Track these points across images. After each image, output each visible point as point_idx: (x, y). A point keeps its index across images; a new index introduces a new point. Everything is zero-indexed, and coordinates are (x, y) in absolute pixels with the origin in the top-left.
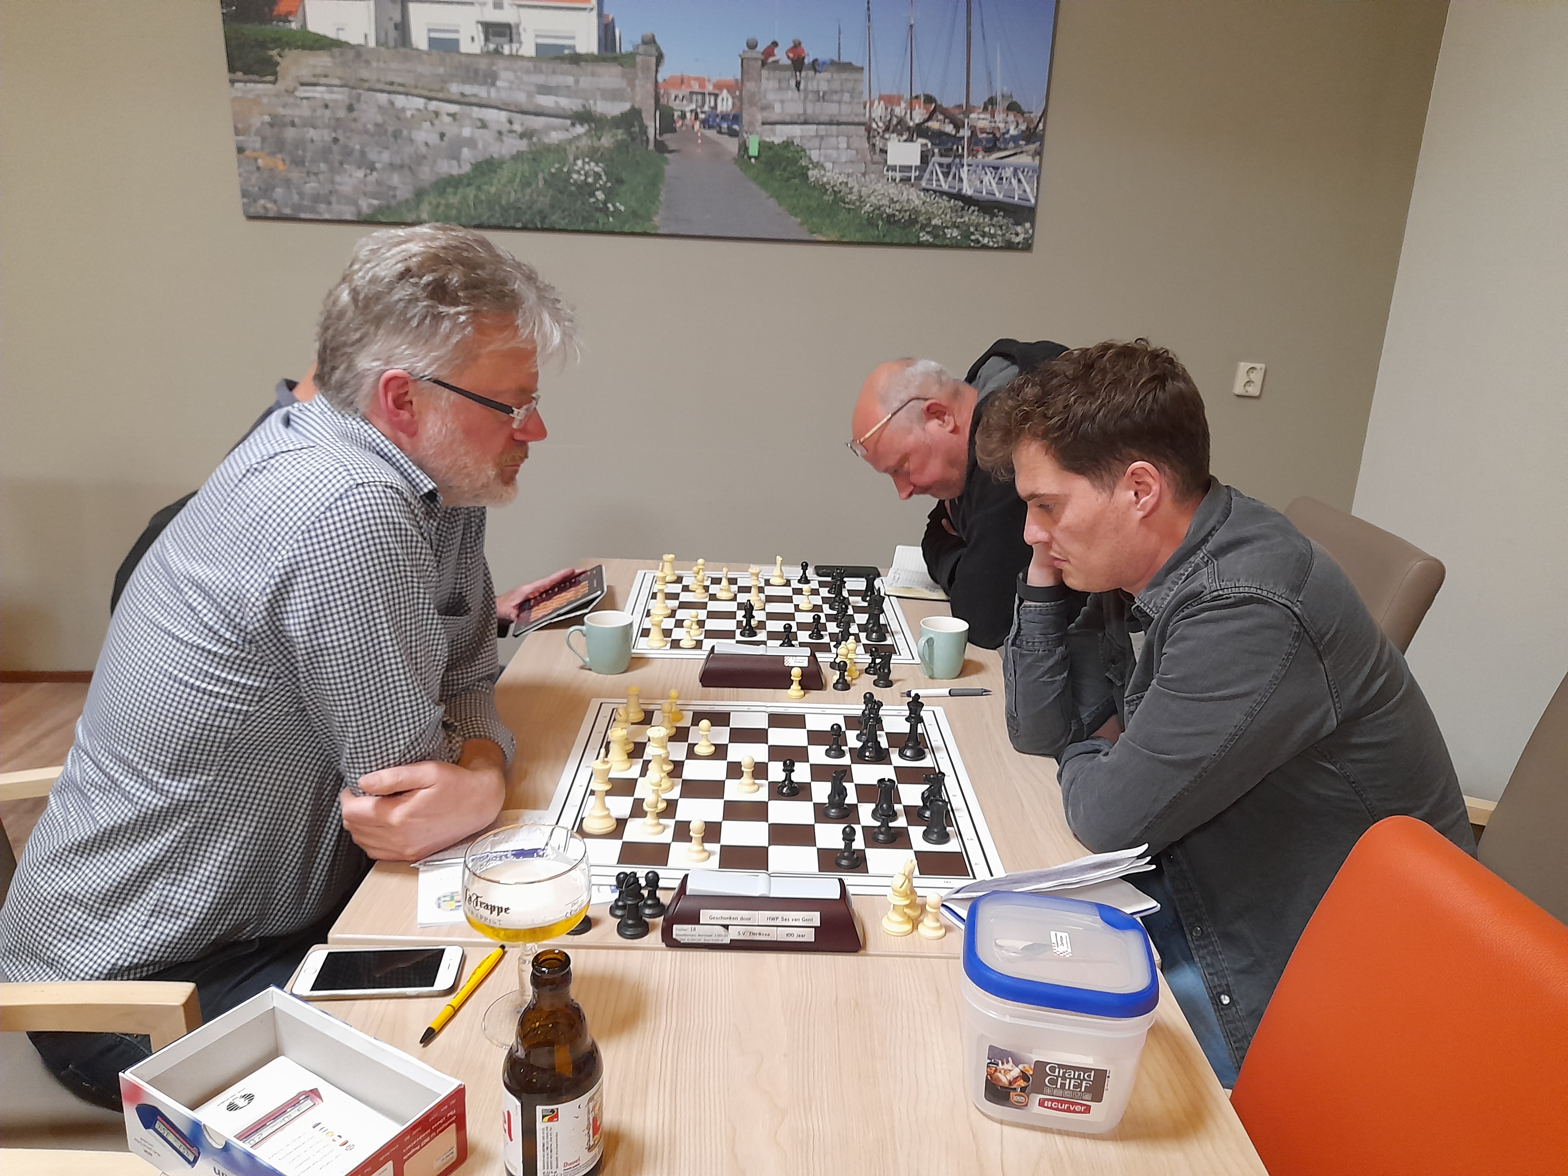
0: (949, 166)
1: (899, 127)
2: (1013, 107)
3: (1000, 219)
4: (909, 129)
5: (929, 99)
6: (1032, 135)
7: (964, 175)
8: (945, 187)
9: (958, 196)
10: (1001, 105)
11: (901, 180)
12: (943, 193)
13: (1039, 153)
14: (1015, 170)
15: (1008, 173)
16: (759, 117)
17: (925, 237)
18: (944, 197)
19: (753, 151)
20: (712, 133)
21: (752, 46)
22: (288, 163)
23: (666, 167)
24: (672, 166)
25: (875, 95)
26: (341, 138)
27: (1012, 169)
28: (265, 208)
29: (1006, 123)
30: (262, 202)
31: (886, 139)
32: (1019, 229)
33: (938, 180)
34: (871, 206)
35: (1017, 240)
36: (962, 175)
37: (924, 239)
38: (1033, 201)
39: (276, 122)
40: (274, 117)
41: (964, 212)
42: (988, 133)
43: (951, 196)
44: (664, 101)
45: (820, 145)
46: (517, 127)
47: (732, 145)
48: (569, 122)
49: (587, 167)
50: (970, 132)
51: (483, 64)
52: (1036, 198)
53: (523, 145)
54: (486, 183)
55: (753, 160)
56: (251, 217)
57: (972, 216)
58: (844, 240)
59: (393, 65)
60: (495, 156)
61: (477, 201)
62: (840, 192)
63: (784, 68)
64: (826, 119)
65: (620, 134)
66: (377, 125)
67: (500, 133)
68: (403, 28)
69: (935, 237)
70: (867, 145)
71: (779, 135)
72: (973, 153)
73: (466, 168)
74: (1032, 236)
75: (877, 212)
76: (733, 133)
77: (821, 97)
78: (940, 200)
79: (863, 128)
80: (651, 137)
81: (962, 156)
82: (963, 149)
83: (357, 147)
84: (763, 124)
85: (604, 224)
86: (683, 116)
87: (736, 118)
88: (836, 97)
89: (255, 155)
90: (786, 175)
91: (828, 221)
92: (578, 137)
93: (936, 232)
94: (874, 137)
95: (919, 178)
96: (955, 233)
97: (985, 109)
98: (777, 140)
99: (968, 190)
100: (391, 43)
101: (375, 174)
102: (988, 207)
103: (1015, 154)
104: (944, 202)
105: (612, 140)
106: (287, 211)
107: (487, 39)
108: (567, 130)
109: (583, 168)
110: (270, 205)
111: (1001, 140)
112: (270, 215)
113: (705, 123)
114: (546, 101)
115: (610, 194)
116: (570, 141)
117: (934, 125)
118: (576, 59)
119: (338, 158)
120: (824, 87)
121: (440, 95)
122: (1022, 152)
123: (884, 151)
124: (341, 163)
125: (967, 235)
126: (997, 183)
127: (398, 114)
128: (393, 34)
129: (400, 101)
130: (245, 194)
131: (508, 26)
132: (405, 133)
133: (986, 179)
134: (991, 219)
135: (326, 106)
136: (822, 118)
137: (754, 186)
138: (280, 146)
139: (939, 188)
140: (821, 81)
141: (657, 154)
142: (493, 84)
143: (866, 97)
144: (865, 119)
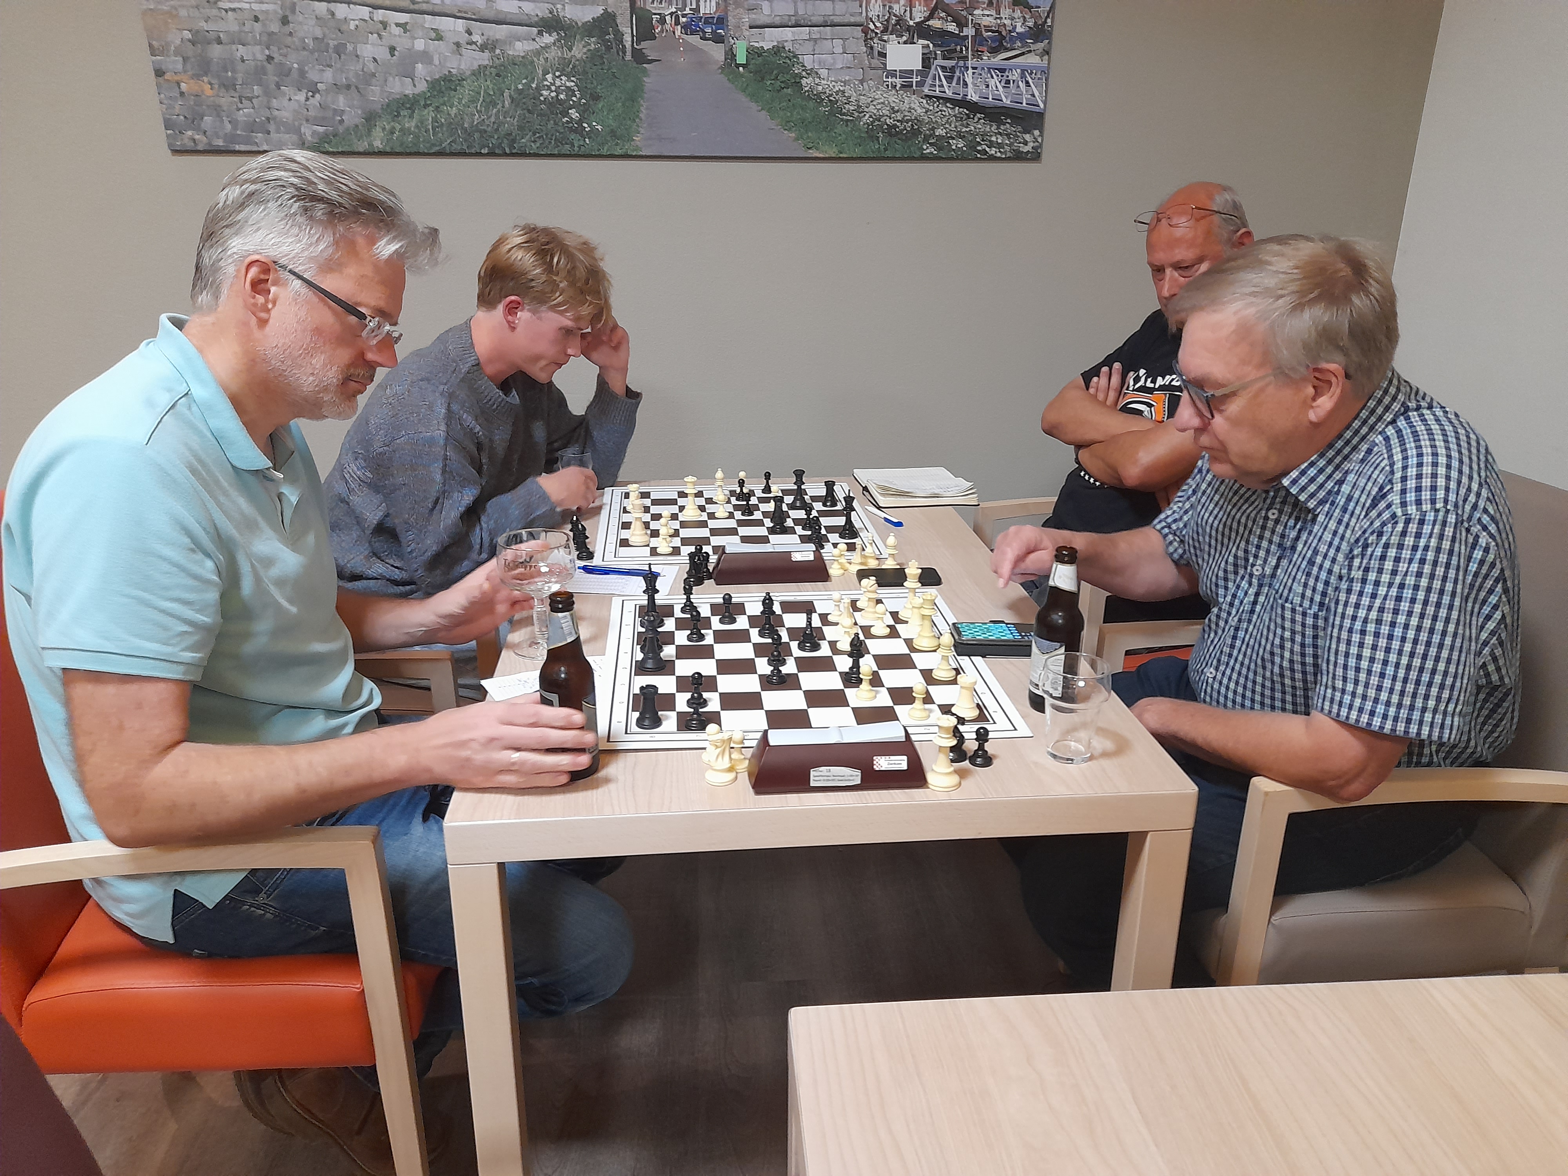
0: (953, 69)
1: (898, 27)
3: (1007, 128)
4: (909, 29)
6: (1039, 32)
7: (969, 80)
8: (949, 93)
9: (963, 103)
11: (903, 86)
12: (947, 100)
13: (1047, 52)
14: (1023, 71)
15: (1015, 75)
16: (746, 20)
17: (929, 150)
18: (948, 105)
19: (741, 59)
20: (695, 40)
22: (216, 86)
23: (645, 79)
24: (651, 79)
26: (275, 55)
27: (1019, 71)
28: (194, 140)
29: (1013, 19)
30: (190, 133)
31: (885, 41)
32: (1027, 137)
33: (942, 86)
34: (871, 117)
35: (1025, 149)
36: (966, 79)
37: (928, 151)
38: (1042, 106)
39: (199, 39)
40: (196, 33)
41: (970, 121)
42: (993, 32)
43: (955, 103)
44: (640, 4)
45: (814, 50)
46: (476, 38)
47: (717, 52)
48: (535, 30)
49: (558, 83)
50: (974, 30)
52: (1045, 103)
53: (484, 58)
54: (444, 104)
55: (741, 69)
56: (176, 152)
57: (978, 125)
58: (841, 155)
60: (454, 71)
61: (437, 125)
62: (837, 101)
64: (820, 20)
65: (593, 43)
66: (316, 39)
67: (458, 45)
69: (939, 149)
70: (865, 49)
71: (768, 40)
72: (978, 54)
73: (422, 87)
74: (1040, 146)
75: (877, 123)
76: (718, 39)
78: (944, 109)
79: (860, 28)
80: (628, 45)
81: (965, 58)
82: (967, 49)
83: (296, 65)
84: (751, 27)
85: (579, 147)
87: (721, 21)
89: (176, 78)
90: (777, 84)
91: (824, 134)
92: (546, 47)
93: (942, 143)
94: (871, 39)
96: (961, 144)
97: (990, 3)
98: (767, 46)
99: (973, 96)
101: (317, 96)
102: (995, 114)
103: (1023, 54)
104: (948, 110)
105: (585, 50)
106: (220, 143)
108: (534, 40)
109: (553, 84)
110: (197, 137)
111: (1007, 39)
112: (200, 148)
113: (687, 28)
114: (508, 7)
115: (585, 112)
116: (538, 53)
117: (935, 23)
119: (272, 79)
122: (1030, 51)
123: (883, 55)
124: (278, 86)
125: (972, 146)
126: (1004, 87)
127: (340, 27)
129: (341, 10)
130: (168, 124)
132: (350, 47)
133: (992, 83)
134: (998, 128)
135: (256, 19)
136: (816, 19)
137: (743, 99)
138: (204, 68)
139: (943, 95)
141: (635, 65)
144: (862, 19)
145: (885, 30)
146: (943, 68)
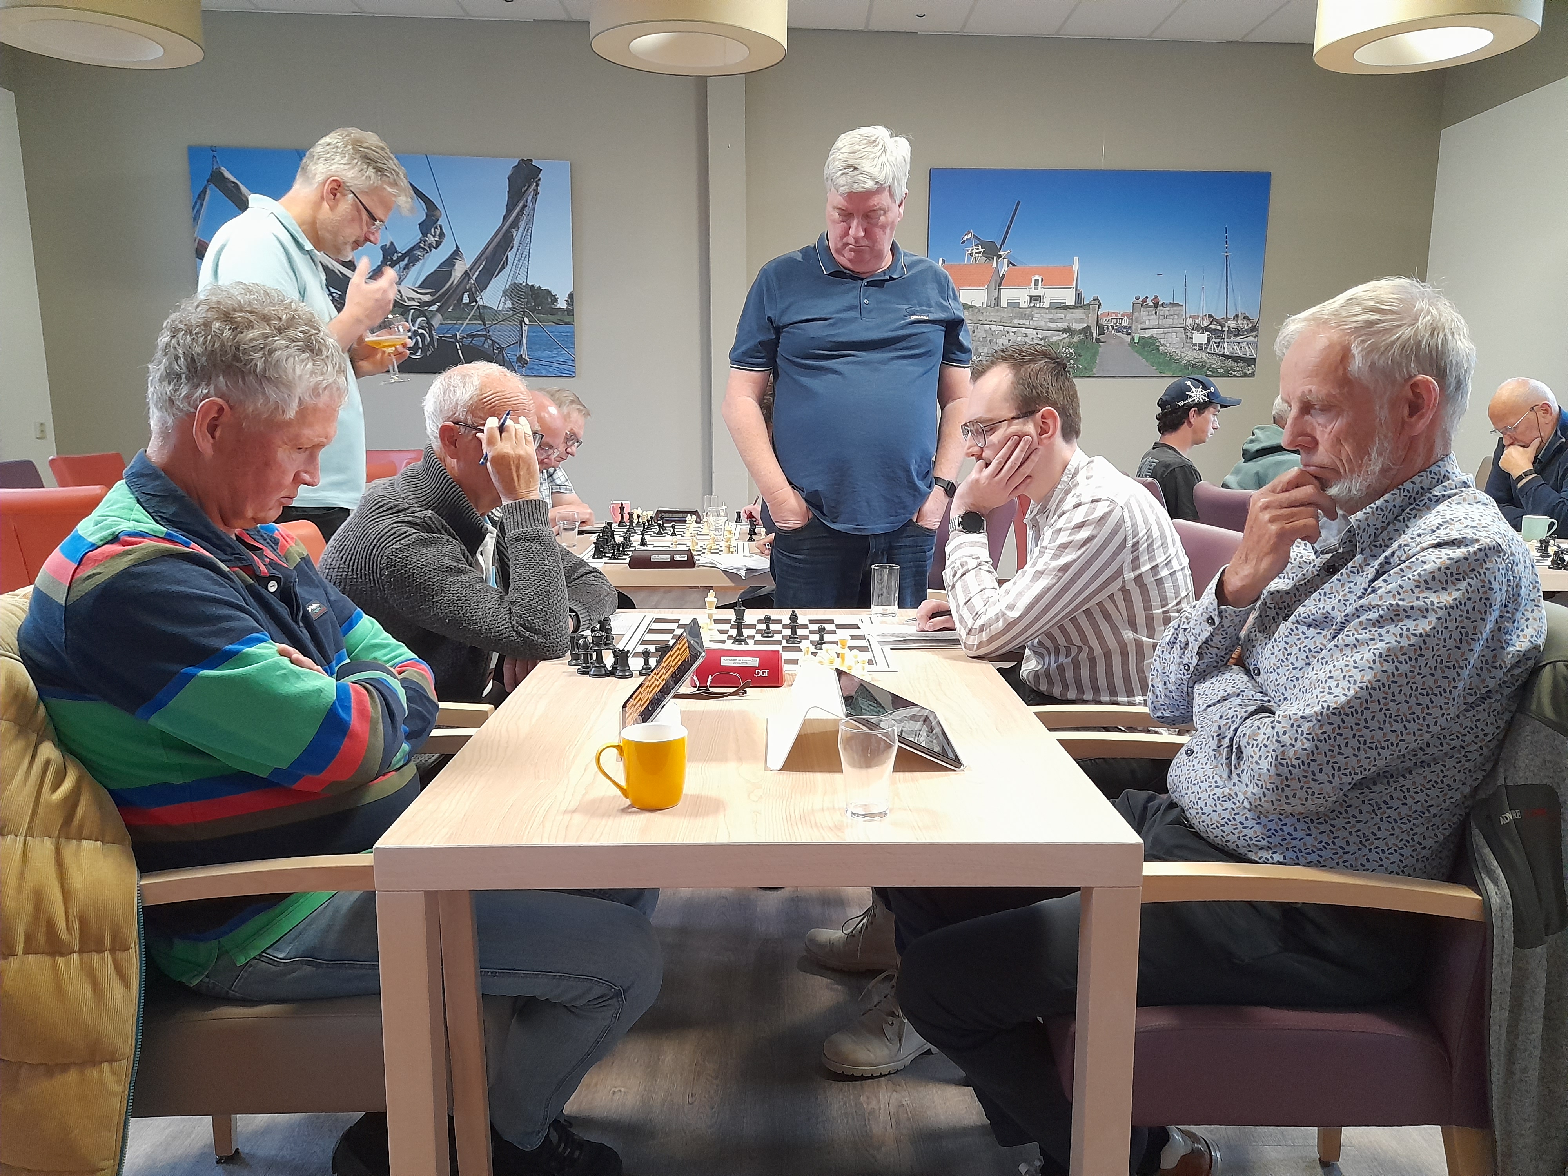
0: (1219, 343)
1: (1197, 328)
2: (1246, 318)
3: (1241, 364)
4: (1202, 328)
5: (1210, 316)
6: (1254, 329)
7: (1226, 347)
8: (1217, 352)
9: (1223, 355)
10: (1241, 317)
11: (1199, 349)
12: (1216, 354)
13: (1257, 336)
14: (1247, 343)
15: (1244, 345)
16: (1139, 327)
18: (1217, 356)
19: (1136, 341)
20: (1119, 334)
21: (1137, 299)
23: (1100, 349)
24: (1102, 348)
25: (1188, 316)
29: (1243, 324)
31: (1192, 333)
32: (1249, 368)
33: (1214, 349)
34: (1186, 361)
35: (1248, 372)
36: (1224, 347)
38: (1255, 356)
41: (1226, 362)
42: (1235, 329)
43: (1220, 355)
44: (1100, 322)
45: (1165, 337)
47: (1128, 339)
48: (1061, 333)
50: (1227, 329)
51: (1028, 311)
55: (1136, 344)
57: (1229, 363)
59: (992, 314)
62: (1173, 356)
63: (1151, 306)
64: (1168, 326)
65: (1082, 336)
66: (984, 337)
67: (1033, 338)
68: (998, 299)
70: (1184, 336)
71: (1147, 334)
72: (1229, 337)
74: (1254, 371)
75: (1188, 363)
76: (1128, 334)
77: (1165, 317)
78: (1215, 358)
79: (1183, 329)
80: (1094, 337)
81: (1224, 339)
82: (1225, 336)
84: (1141, 329)
86: (1108, 328)
87: (1130, 327)
88: (1172, 317)
90: (1150, 350)
91: (1167, 368)
92: (1065, 338)
94: (1187, 333)
95: (1206, 348)
96: (1222, 370)
97: (1234, 319)
98: (1147, 336)
99: (1227, 353)
100: (993, 306)
102: (1236, 359)
103: (1247, 337)
104: (1217, 358)
105: (1078, 339)
107: (1030, 302)
108: (1060, 336)
111: (1241, 331)
113: (1117, 330)
114: (1052, 325)
115: (1075, 360)
116: (1061, 340)
117: (1212, 327)
118: (1066, 307)
120: (1167, 313)
121: (1010, 325)
122: (1249, 336)
123: (1192, 338)
125: (1227, 371)
126: (1240, 349)
127: (993, 333)
128: (994, 302)
129: (994, 328)
131: (1040, 296)
132: (995, 340)
133: (1235, 348)
134: (1237, 365)
136: (1166, 326)
137: (1136, 355)
139: (1215, 352)
140: (1165, 311)
141: (1096, 344)
142: (1032, 319)
143: (1184, 317)
144: (1184, 326)
145: (1193, 329)
146: (1215, 343)
